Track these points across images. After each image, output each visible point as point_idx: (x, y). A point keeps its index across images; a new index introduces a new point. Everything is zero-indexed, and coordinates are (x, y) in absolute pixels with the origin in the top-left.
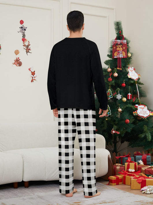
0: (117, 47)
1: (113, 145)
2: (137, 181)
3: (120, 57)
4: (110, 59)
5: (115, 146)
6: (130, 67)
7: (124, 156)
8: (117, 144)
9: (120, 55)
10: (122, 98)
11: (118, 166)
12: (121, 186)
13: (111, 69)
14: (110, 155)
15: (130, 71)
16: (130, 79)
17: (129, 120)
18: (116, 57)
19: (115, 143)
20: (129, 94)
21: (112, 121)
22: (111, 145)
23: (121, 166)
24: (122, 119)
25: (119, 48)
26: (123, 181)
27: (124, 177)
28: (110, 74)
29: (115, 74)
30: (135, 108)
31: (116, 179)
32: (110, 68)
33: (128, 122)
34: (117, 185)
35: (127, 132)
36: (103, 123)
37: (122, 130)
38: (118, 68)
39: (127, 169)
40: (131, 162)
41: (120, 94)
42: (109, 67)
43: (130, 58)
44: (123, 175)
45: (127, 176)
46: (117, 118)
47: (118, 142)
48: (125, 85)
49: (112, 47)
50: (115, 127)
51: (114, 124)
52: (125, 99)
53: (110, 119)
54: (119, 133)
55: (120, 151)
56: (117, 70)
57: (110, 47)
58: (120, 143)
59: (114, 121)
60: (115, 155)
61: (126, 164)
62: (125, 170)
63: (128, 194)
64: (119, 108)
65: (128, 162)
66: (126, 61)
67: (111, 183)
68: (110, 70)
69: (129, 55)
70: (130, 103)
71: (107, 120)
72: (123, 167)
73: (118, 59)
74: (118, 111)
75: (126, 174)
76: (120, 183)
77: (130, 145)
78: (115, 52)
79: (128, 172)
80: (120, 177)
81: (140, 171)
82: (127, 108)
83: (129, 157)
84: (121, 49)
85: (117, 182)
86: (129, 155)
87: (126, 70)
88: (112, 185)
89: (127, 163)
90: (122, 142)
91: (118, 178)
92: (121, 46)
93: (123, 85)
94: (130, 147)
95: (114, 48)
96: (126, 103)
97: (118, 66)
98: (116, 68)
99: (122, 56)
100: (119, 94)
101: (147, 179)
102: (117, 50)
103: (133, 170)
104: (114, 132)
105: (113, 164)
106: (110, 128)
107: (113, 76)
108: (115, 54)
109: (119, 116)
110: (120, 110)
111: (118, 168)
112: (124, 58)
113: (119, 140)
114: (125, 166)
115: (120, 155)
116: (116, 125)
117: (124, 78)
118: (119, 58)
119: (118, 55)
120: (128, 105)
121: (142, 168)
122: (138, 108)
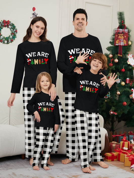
0: (119, 36)
1: (111, 124)
2: (129, 159)
3: (122, 44)
4: (112, 46)
5: (112, 125)
6: (130, 54)
7: (120, 135)
8: (114, 123)
9: (121, 43)
10: (121, 82)
11: (114, 144)
12: (115, 162)
13: (112, 56)
14: (107, 134)
15: (129, 58)
16: (130, 65)
17: (126, 103)
18: (117, 45)
19: (113, 122)
20: (127, 79)
21: (111, 103)
22: (109, 124)
23: (116, 144)
24: (120, 101)
25: (121, 36)
26: (118, 158)
27: (119, 155)
28: (112, 60)
29: (116, 60)
30: (131, 92)
31: (111, 156)
32: (112, 54)
33: (125, 104)
34: (112, 161)
35: (123, 113)
36: (102, 103)
37: (119, 112)
38: (119, 55)
39: (122, 148)
40: (126, 141)
41: (120, 78)
42: (110, 53)
43: (130, 46)
44: (118, 153)
45: (121, 154)
46: (116, 100)
47: (115, 121)
48: (124, 70)
49: (115, 35)
50: (113, 108)
51: (113, 105)
52: (123, 83)
53: (109, 100)
54: (116, 114)
55: (117, 129)
56: (118, 56)
57: (112, 35)
58: (117, 122)
59: (113, 103)
60: (112, 134)
61: (122, 142)
62: (120, 148)
63: (121, 170)
64: (117, 91)
65: (124, 141)
66: (127, 48)
67: (106, 160)
69: (130, 43)
70: (128, 87)
71: (106, 102)
72: (118, 145)
73: (119, 47)
74: (117, 93)
75: (120, 152)
76: (115, 160)
77: (126, 124)
78: (117, 40)
79: (123, 150)
80: (115, 154)
82: (125, 91)
83: (125, 136)
84: (123, 37)
85: (113, 158)
86: (124, 134)
87: (126, 57)
88: (108, 161)
90: (119, 121)
91: (113, 155)
92: (123, 34)
93: (123, 70)
94: (126, 126)
95: (116, 36)
96: (124, 87)
97: (119, 53)
98: (117, 54)
99: (123, 44)
100: (118, 79)
102: (119, 38)
104: (112, 113)
105: (110, 142)
106: (109, 109)
107: (114, 62)
108: (117, 42)
109: (117, 98)
110: (119, 93)
111: (114, 145)
112: (124, 46)
113: (116, 120)
114: (120, 144)
115: (116, 134)
116: (114, 107)
117: (124, 64)
118: (121, 46)
119: (119, 43)
120: (126, 89)
121: (133, 147)
122: (133, 92)
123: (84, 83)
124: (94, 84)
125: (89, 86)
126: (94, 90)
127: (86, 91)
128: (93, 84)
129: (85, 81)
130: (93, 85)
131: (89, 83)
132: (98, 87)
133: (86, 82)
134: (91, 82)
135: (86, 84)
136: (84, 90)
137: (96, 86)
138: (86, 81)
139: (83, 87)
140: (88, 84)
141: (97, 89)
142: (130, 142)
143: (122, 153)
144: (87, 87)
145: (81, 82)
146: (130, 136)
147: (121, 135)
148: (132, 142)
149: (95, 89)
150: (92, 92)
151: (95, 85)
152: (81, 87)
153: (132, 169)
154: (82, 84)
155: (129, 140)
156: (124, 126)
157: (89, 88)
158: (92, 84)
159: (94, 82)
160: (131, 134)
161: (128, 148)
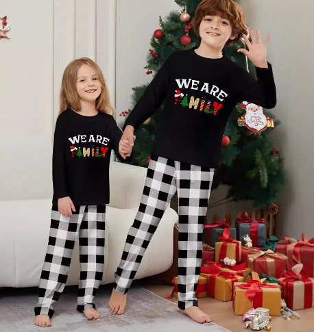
2: (248, 295)
7: (215, 224)
17: (228, 139)
23: (205, 249)
28: (187, 27)
30: (241, 110)
33: (226, 141)
39: (220, 259)
40: (230, 241)
42: (184, 10)
44: (210, 275)
45: (219, 278)
61: (219, 244)
62: (214, 260)
65: (224, 240)
68: (185, 16)
72: (211, 253)
75: (216, 271)
77: (231, 193)
79: (223, 265)
81: (245, 264)
83: (227, 227)
86: (226, 222)
89: (221, 243)
101: (264, 289)
103: (233, 262)
114: (214, 250)
121: (249, 256)
122: (247, 110)
123: (186, 87)
124: (212, 91)
125: (199, 94)
126: (212, 108)
127: (190, 107)
128: (210, 91)
129: (190, 80)
130: (211, 93)
131: (200, 86)
132: (222, 100)
133: (191, 82)
134: (206, 84)
135: (192, 88)
136: (184, 103)
137: (218, 97)
138: (193, 81)
139: (182, 95)
140: (197, 89)
141: (221, 106)
142: (240, 242)
143: (219, 275)
144: (192, 98)
145: (178, 81)
146: (242, 225)
147: (217, 225)
148: (245, 242)
149: (215, 104)
150: (206, 111)
151: (215, 92)
152: (176, 96)
153: (247, 325)
154: (181, 87)
155: (238, 239)
156: (226, 198)
157: (198, 99)
158: (207, 91)
159: (214, 86)
160: (244, 219)
161: (237, 259)
